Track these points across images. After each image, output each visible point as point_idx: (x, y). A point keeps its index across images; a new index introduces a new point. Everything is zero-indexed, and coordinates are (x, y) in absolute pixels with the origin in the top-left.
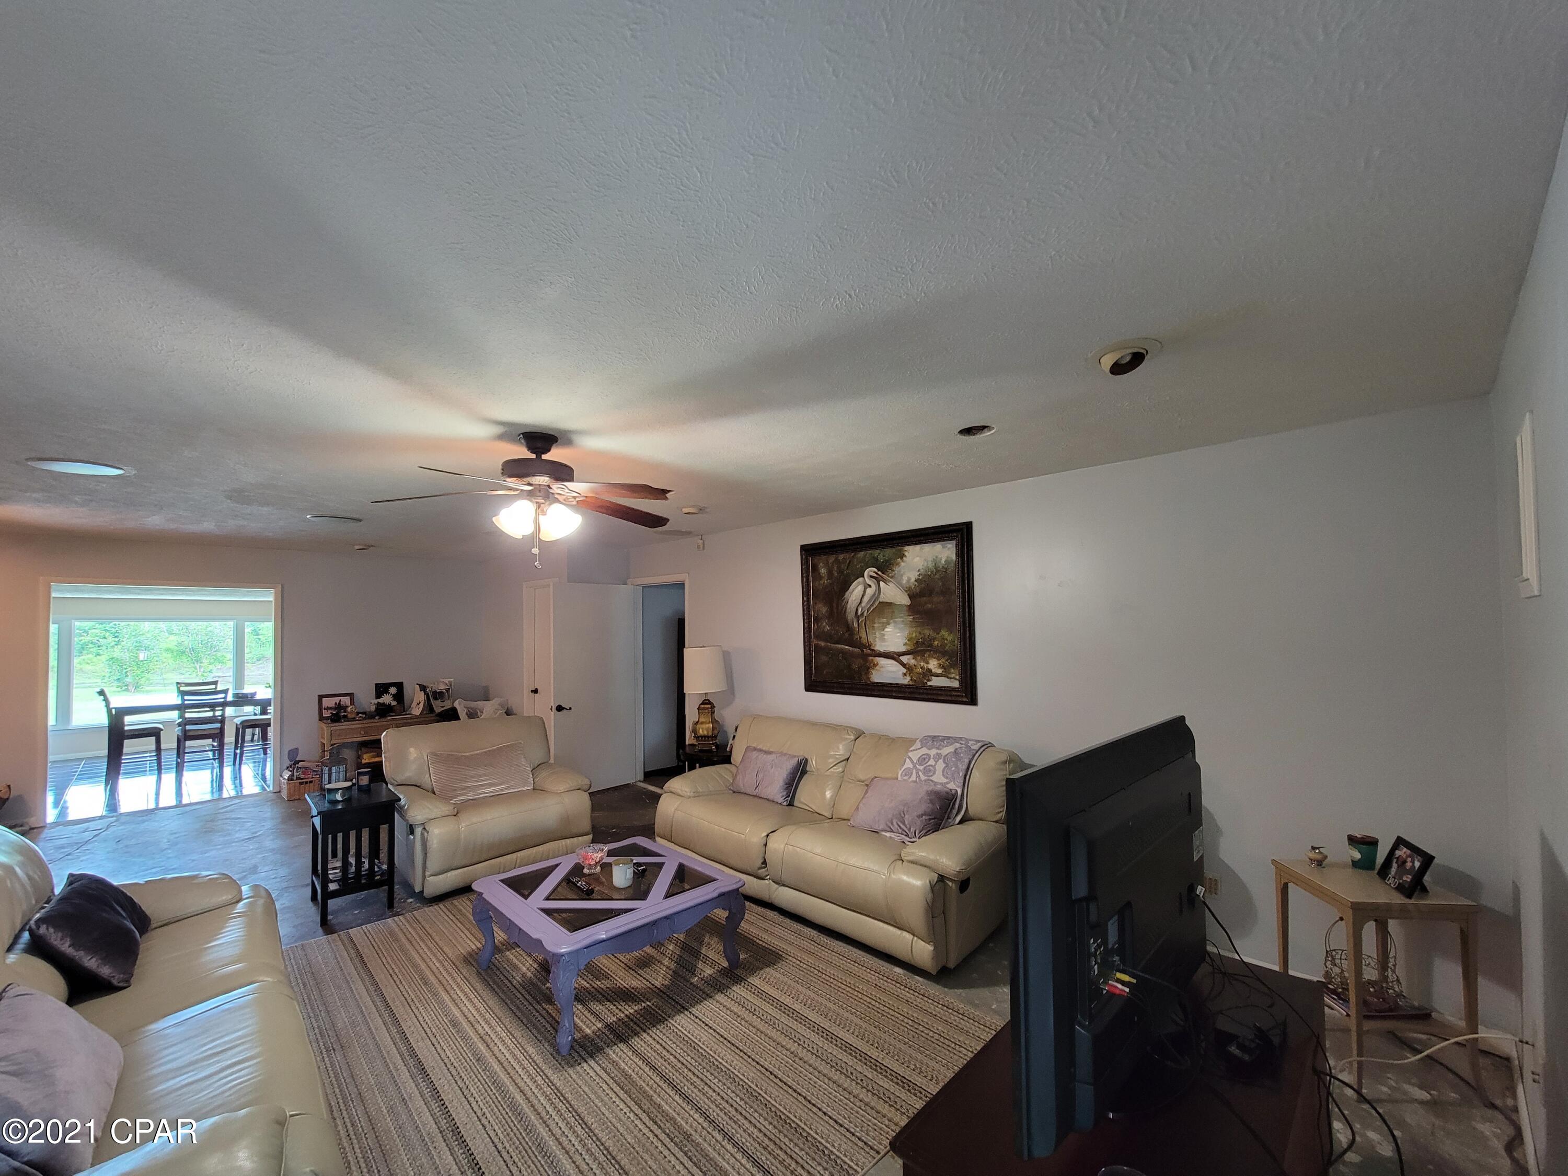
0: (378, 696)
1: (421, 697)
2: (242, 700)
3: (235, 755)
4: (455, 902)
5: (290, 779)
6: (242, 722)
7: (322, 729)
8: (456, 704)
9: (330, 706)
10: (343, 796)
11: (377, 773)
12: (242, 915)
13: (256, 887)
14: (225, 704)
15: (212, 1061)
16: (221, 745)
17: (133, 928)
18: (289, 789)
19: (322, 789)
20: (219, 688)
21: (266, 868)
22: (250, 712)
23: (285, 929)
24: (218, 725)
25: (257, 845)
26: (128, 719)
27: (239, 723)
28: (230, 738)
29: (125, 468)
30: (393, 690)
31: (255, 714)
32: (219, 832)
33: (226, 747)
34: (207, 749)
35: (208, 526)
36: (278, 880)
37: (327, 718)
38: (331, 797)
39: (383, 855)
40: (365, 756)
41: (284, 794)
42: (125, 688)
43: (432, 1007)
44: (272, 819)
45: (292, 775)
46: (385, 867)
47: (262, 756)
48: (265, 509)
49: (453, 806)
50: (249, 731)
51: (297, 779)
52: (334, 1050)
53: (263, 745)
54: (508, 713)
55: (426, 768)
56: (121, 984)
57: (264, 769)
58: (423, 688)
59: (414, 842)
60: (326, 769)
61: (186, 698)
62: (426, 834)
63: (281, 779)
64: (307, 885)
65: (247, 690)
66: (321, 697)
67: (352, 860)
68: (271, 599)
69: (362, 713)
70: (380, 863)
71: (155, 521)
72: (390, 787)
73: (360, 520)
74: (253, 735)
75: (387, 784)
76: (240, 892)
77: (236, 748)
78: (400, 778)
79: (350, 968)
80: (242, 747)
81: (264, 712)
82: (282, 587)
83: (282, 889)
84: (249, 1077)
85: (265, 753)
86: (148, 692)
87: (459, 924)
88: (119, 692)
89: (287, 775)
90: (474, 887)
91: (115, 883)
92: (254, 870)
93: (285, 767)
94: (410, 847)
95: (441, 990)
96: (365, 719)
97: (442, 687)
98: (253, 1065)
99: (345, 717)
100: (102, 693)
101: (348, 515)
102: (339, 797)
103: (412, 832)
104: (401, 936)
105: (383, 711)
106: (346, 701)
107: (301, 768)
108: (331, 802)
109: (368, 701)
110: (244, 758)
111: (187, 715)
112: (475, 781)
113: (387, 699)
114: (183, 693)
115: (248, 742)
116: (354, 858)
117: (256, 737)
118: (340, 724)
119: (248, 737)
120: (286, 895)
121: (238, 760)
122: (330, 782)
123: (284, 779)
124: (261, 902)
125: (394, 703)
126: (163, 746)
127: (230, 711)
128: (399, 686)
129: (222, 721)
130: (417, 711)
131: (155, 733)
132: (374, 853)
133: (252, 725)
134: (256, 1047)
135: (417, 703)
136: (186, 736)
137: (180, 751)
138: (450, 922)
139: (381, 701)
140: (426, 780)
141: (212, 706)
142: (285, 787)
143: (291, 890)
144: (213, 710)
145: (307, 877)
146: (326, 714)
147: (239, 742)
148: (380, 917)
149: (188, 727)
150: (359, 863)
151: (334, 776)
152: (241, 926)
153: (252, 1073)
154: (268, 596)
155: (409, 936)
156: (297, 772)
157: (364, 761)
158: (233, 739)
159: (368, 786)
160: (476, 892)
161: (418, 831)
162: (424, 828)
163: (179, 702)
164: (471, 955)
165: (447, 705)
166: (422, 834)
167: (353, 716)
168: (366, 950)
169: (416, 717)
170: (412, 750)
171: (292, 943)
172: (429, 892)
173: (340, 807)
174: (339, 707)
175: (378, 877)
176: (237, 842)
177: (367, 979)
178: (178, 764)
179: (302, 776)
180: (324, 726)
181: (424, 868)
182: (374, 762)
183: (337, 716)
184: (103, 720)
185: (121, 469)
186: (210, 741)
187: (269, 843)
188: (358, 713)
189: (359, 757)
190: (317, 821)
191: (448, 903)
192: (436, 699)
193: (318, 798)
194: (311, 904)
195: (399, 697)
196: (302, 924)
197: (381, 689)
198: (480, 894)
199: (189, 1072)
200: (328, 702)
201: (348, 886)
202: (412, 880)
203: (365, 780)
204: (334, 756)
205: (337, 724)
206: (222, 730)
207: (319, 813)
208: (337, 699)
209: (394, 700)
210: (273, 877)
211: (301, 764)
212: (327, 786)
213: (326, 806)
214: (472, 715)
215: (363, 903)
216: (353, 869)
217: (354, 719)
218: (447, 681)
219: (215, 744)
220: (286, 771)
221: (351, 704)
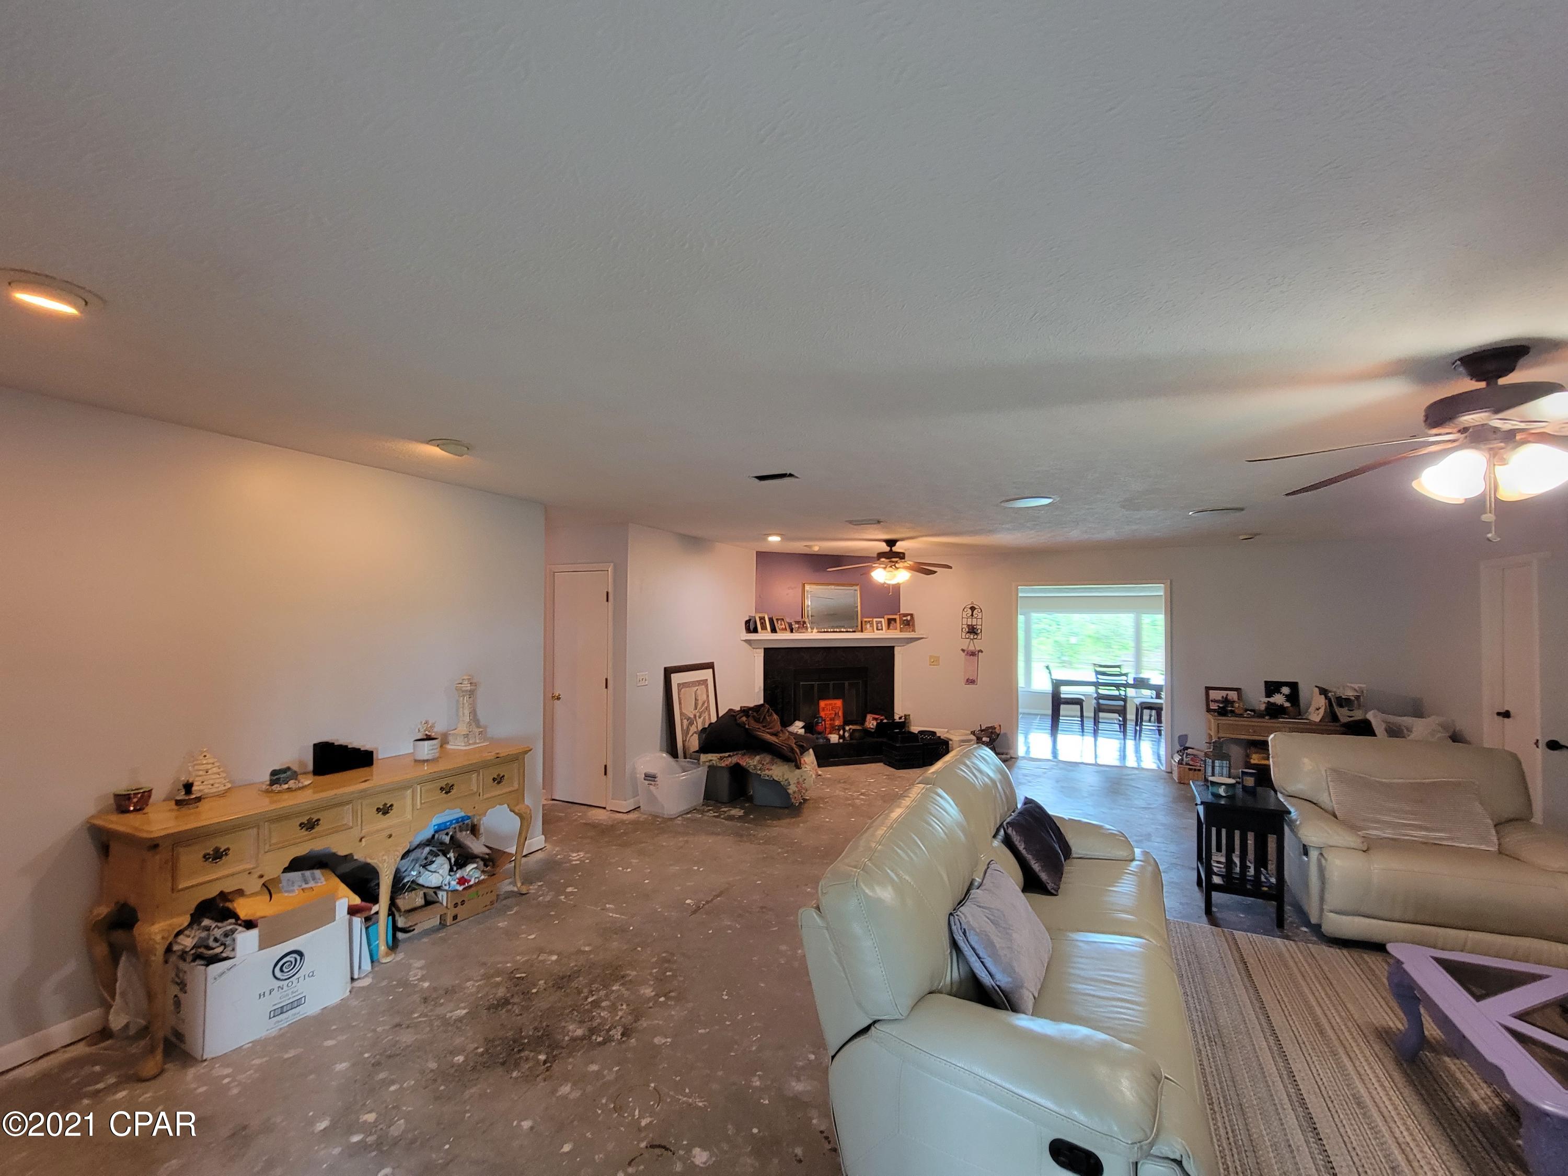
0: (1269, 694)
1: (1321, 701)
2: (1140, 683)
3: (1136, 730)
4: (1365, 956)
5: (1180, 762)
6: (1142, 703)
7: (1210, 721)
8: (1370, 716)
9: (1217, 699)
10: (1226, 791)
11: (1263, 776)
12: (1134, 874)
13: (1146, 853)
14: (1126, 685)
15: (1108, 987)
16: (1125, 720)
17: (1060, 851)
18: (1179, 773)
19: (1206, 780)
20: (1123, 672)
21: (1158, 840)
22: (1147, 695)
23: (1170, 902)
24: (1122, 703)
25: (1151, 816)
26: (1064, 689)
27: (1138, 704)
28: (1131, 716)
29: (1053, 497)
30: (1286, 690)
31: (1152, 698)
32: (1122, 795)
33: (1128, 722)
34: (1116, 722)
35: (1110, 534)
36: (1169, 854)
37: (1214, 711)
38: (1214, 790)
39: (1272, 866)
40: (1254, 756)
41: (1175, 776)
42: (1065, 664)
43: (1330, 1065)
44: (1165, 796)
45: (1182, 760)
46: (1273, 880)
47: (1158, 736)
48: (1151, 512)
49: (1363, 839)
50: (1146, 712)
51: (1187, 764)
52: (1216, 1043)
53: (1158, 727)
54: (1456, 738)
55: (1324, 784)
56: (1053, 891)
57: (1158, 749)
58: (1323, 692)
59: (1309, 863)
60: (1209, 761)
61: (1100, 677)
62: (1323, 861)
63: (1173, 761)
64: (1193, 869)
65: (1144, 675)
66: (1208, 689)
67: (1237, 860)
68: (1162, 594)
69: (1251, 711)
70: (1268, 874)
71: (1075, 534)
72: (1279, 795)
73: (1242, 509)
74: (1151, 716)
75: (1276, 792)
76: (1133, 852)
77: (1136, 725)
78: (1292, 788)
79: (1233, 969)
80: (1141, 725)
81: (1158, 696)
82: (1171, 583)
83: (1172, 864)
84: (1132, 1018)
85: (1160, 734)
86: (1076, 668)
87: (1370, 986)
88: (1059, 667)
89: (1177, 758)
90: (1390, 947)
91: (1051, 812)
92: (1148, 837)
93: (1176, 751)
94: (1304, 870)
95: (1341, 1051)
96: (1252, 717)
97: (1350, 694)
98: (1138, 1010)
99: (1232, 712)
100: (1047, 667)
101: (1229, 506)
102: (1222, 791)
103: (1306, 853)
104: (1291, 964)
105: (1274, 711)
106: (1233, 695)
107: (1189, 754)
108: (1214, 795)
109: (1259, 700)
110: (1142, 735)
111: (1100, 691)
112: (1396, 817)
113: (1278, 699)
114: (1098, 673)
115: (1146, 722)
116: (1238, 859)
117: (1153, 719)
118: (1226, 718)
119: (1146, 717)
120: (1174, 870)
121: (1138, 735)
122: (1213, 775)
123: (1175, 761)
124: (1150, 868)
125: (1287, 704)
126: (1085, 714)
127: (1131, 692)
128: (1294, 686)
129: (1125, 700)
130: (1316, 717)
131: (1078, 702)
132: (1262, 861)
133: (1150, 707)
134: (1142, 997)
135: (1316, 709)
136: (1099, 709)
137: (1096, 721)
138: (1357, 976)
139: (1272, 700)
140: (1323, 799)
141: (1118, 686)
142: (1175, 769)
143: (1179, 867)
144: (1119, 690)
145: (1194, 862)
146: (1214, 706)
147: (1139, 721)
148: (1266, 932)
149: (1101, 701)
150: (1244, 867)
151: (1217, 770)
152: (1134, 884)
153: (1136, 1017)
154: (1158, 590)
155: (1303, 969)
156: (1186, 757)
157: (1253, 761)
158: (1134, 717)
159: (1254, 788)
160: (1393, 956)
161: (1314, 854)
162: (1321, 854)
163: (1095, 680)
164: (1387, 1032)
165: (1358, 715)
166: (1319, 861)
167: (1241, 712)
168: (1252, 961)
169: (1315, 724)
170: (1306, 760)
171: (1178, 918)
172: (1327, 928)
173: (1223, 802)
174: (1226, 701)
175: (1265, 889)
176: (1135, 808)
177: (1251, 991)
178: (1094, 730)
179: (1191, 763)
180: (1210, 716)
181: (1322, 899)
182: (1261, 765)
183: (1224, 709)
184: (1048, 688)
185: (1050, 498)
186: (1116, 716)
187: (1161, 817)
188: (1246, 710)
189: (1248, 756)
190: (1201, 809)
191: (1356, 954)
192: (1341, 706)
193: (1202, 787)
194: (1196, 888)
195: (1294, 697)
196: (1187, 903)
197: (1272, 688)
198: (1399, 962)
199: (1091, 985)
200: (1214, 695)
201: (1233, 885)
202: (1307, 908)
203: (1250, 782)
204: (1218, 751)
205: (1224, 718)
206: (1125, 707)
207: (1202, 803)
208: (1224, 693)
209: (1287, 701)
210: (1164, 849)
211: (1189, 751)
212: (1211, 779)
213: (1209, 798)
214: (1394, 732)
215: (1247, 909)
216: (1238, 870)
217: (1241, 716)
218: (1356, 686)
219: (1121, 719)
220: (1177, 755)
221: (1239, 699)
